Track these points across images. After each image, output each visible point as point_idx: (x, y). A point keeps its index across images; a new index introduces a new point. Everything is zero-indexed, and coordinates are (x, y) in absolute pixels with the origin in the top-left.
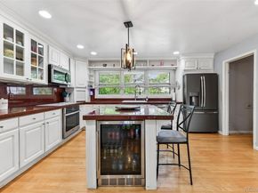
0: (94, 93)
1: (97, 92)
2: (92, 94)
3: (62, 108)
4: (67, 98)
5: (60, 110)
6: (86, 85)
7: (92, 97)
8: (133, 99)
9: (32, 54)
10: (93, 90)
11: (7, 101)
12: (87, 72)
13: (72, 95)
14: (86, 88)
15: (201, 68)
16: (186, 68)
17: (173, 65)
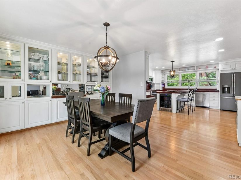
0: (164, 86)
1: (166, 85)
2: (163, 86)
3: (151, 91)
4: (152, 88)
5: (150, 92)
6: (160, 82)
7: (163, 88)
10: (164, 84)
12: (161, 75)
13: (154, 87)
14: (160, 83)
15: (236, 68)
16: (223, 69)
17: (216, 67)
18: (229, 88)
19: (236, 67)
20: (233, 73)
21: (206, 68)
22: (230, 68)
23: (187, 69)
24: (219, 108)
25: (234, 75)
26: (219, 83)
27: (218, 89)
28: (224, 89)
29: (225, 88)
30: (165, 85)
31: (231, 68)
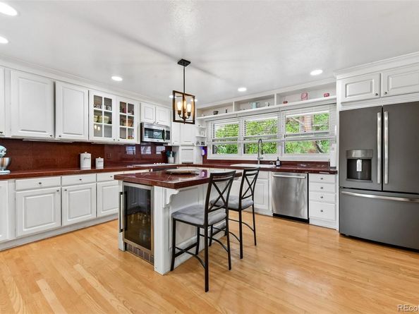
0: (206, 152)
1: (210, 150)
2: (203, 154)
4: (171, 158)
6: (194, 141)
7: (204, 157)
8: (255, 162)
9: (121, 116)
10: (205, 148)
11: (102, 159)
13: (176, 155)
14: (193, 145)
15: (391, 93)
16: (348, 99)
17: (328, 95)
18: (367, 162)
19: (391, 87)
20: (382, 109)
21: (302, 99)
22: (371, 91)
23: (254, 104)
24: (337, 227)
25: (385, 113)
26: (336, 146)
27: (334, 163)
28: (351, 163)
29: (355, 160)
30: (208, 149)
31: (374, 93)
